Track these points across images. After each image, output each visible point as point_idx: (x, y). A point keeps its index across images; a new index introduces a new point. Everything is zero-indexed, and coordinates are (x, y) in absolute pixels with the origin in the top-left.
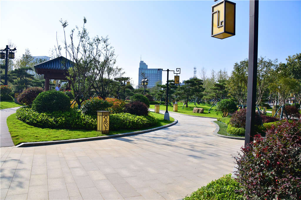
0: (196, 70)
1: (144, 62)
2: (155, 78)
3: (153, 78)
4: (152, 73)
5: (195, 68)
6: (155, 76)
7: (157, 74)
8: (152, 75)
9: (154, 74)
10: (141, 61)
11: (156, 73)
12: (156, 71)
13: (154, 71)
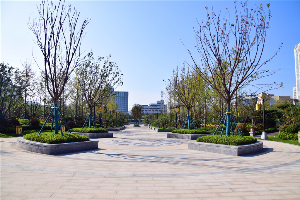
0: (163, 93)
2: (122, 101)
3: (120, 101)
5: (162, 92)
6: (122, 99)
7: (124, 97)
9: (121, 97)
12: (123, 94)
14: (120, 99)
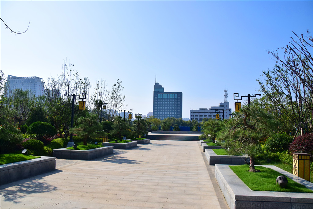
0: (227, 93)
1: (159, 84)
2: (174, 104)
3: (172, 104)
4: (171, 97)
5: (226, 91)
6: (174, 101)
7: (177, 99)
8: (171, 100)
9: (173, 99)
10: (156, 83)
11: (176, 97)
12: (176, 95)
13: (173, 95)
14: (172, 101)
